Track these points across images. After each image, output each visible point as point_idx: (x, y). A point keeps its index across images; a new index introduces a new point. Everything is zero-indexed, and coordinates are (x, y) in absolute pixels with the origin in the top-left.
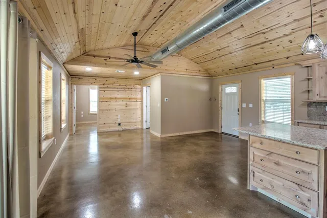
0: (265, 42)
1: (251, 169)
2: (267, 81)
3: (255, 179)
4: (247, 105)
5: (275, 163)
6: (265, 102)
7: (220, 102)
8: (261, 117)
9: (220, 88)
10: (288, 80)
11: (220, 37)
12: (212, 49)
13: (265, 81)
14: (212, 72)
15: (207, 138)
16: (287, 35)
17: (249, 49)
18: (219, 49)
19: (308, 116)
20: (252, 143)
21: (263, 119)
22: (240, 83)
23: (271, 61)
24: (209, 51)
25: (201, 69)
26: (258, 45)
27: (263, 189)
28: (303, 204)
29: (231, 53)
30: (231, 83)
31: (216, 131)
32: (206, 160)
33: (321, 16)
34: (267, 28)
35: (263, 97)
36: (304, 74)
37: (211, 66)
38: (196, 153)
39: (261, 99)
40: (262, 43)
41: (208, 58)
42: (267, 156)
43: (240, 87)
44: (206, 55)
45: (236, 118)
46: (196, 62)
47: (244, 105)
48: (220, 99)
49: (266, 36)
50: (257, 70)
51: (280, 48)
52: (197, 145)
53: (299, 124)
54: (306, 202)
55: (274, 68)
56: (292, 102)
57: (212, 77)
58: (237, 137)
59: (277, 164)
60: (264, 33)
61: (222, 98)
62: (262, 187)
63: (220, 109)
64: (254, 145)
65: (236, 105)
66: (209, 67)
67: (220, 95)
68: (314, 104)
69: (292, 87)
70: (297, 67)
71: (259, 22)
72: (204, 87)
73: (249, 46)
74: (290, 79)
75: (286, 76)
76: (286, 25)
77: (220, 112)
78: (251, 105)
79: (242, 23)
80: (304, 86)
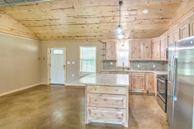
0: (85, 24)
1: (88, 109)
2: (83, 48)
3: (91, 115)
4: (71, 63)
5: (104, 100)
6: (82, 60)
7: (48, 61)
8: (80, 70)
9: (49, 50)
10: (94, 49)
11: (53, 9)
12: (44, 17)
13: (82, 48)
14: (42, 37)
15: (37, 91)
16: (97, 24)
17: (74, 25)
18: (51, 19)
19: (103, 67)
20: (89, 90)
21: (81, 71)
22: (66, 48)
23: (86, 36)
24: (40, 18)
25: (29, 32)
26: (80, 24)
27: (96, 119)
28: (119, 118)
29: (60, 25)
30: (59, 47)
31: (45, 84)
32: (42, 114)
33: (113, 19)
34: (88, 16)
35: (81, 58)
36: (101, 46)
37: (41, 31)
38: (29, 110)
39: (80, 59)
40: (83, 24)
41: (39, 23)
42: (99, 97)
43: (66, 50)
44: (37, 20)
45: (63, 72)
46: (24, 25)
47: (69, 63)
48: (48, 58)
49: (87, 20)
50: (77, 41)
51: (92, 30)
52: (28, 101)
53: (102, 72)
54: (121, 117)
55: (88, 41)
56: (96, 60)
57: (41, 40)
58: (63, 85)
59: (105, 100)
60: (86, 18)
61: (50, 58)
62: (96, 118)
63: (49, 66)
64: (90, 91)
65: (63, 63)
66: (38, 31)
67: (48, 56)
68: (106, 61)
69: (96, 52)
70: (99, 42)
71: (84, 9)
72: (33, 48)
73: (75, 23)
74: (95, 48)
75: (93, 46)
76: (98, 17)
77: (48, 69)
78: (73, 63)
79: (74, 6)
80: (102, 52)
